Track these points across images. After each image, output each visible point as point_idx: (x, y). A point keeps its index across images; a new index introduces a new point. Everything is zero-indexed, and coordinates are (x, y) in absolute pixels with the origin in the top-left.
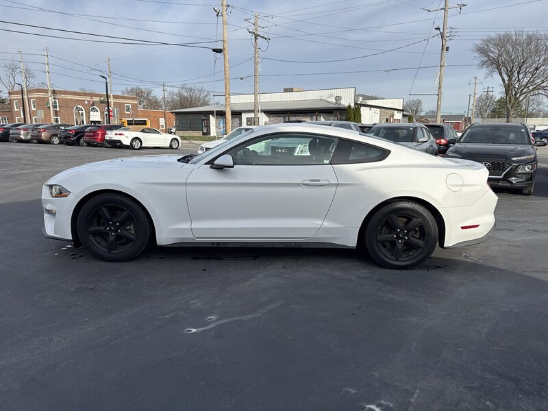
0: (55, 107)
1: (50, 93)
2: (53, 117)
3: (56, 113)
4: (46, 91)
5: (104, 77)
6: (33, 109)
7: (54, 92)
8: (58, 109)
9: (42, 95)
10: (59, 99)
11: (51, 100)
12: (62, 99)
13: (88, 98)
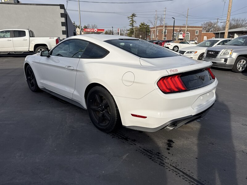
0: (165, 33)
1: (164, 27)
2: (163, 37)
3: (165, 36)
4: (162, 26)
5: (173, 18)
6: (157, 34)
7: (166, 27)
8: (166, 34)
9: (161, 28)
10: (167, 30)
11: (164, 30)
12: (169, 29)
13: (179, 28)
